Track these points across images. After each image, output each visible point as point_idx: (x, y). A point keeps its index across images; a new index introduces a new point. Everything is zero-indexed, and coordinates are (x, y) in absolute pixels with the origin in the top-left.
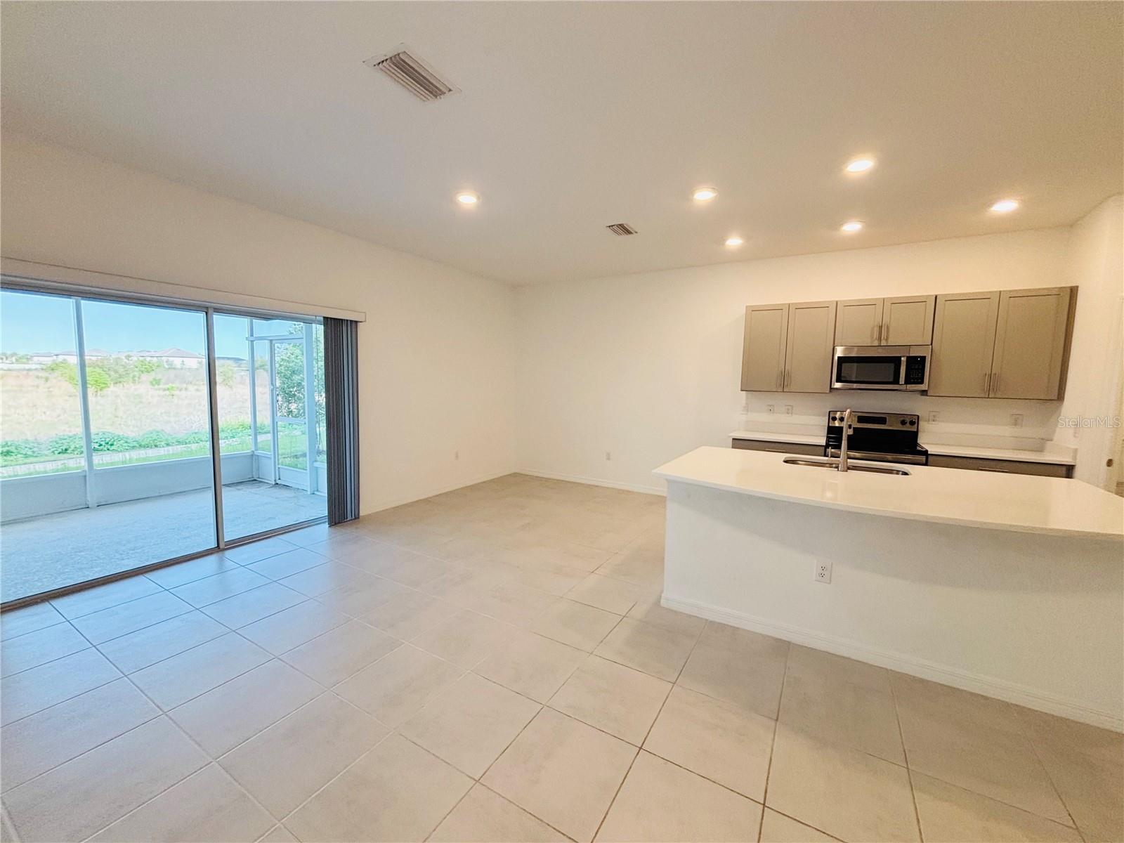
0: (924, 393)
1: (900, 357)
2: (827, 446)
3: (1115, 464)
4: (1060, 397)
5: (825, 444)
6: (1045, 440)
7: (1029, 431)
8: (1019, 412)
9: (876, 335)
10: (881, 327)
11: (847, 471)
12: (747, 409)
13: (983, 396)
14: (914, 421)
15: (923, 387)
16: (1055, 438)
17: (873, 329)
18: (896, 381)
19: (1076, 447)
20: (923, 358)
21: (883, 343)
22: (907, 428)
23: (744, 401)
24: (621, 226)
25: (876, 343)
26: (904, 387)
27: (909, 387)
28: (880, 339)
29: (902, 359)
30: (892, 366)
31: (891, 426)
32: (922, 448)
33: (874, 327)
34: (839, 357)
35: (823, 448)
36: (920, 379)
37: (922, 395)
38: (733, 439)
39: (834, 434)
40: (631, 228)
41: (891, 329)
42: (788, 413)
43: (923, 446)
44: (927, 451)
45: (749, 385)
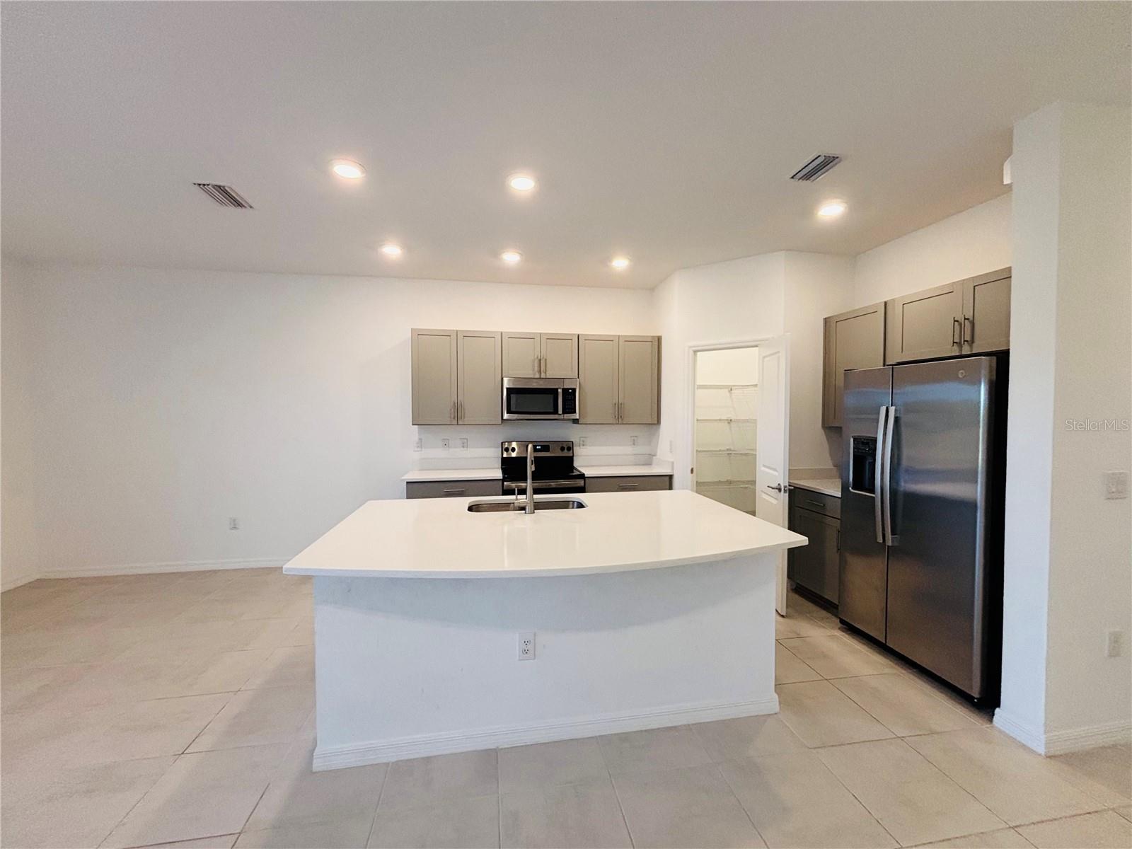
0: (576, 421)
1: (557, 389)
2: (504, 480)
3: (695, 470)
4: (659, 422)
5: (502, 478)
6: (652, 455)
7: (642, 449)
8: (635, 434)
9: (536, 369)
10: (540, 360)
11: (534, 513)
12: (420, 444)
13: (614, 422)
14: (569, 447)
15: (577, 416)
16: (658, 454)
17: (534, 362)
18: (556, 412)
19: (672, 460)
20: (574, 390)
21: (543, 376)
22: (566, 453)
23: (416, 437)
24: (221, 189)
25: (537, 376)
26: (562, 417)
27: (567, 416)
28: (540, 372)
29: (559, 390)
30: (551, 397)
31: (553, 453)
32: (580, 472)
33: (535, 360)
34: (507, 389)
35: (501, 483)
36: (572, 409)
37: (574, 423)
38: (407, 483)
39: (513, 468)
40: (242, 198)
41: (548, 361)
42: (463, 447)
43: (579, 469)
44: (584, 474)
45: (420, 419)
